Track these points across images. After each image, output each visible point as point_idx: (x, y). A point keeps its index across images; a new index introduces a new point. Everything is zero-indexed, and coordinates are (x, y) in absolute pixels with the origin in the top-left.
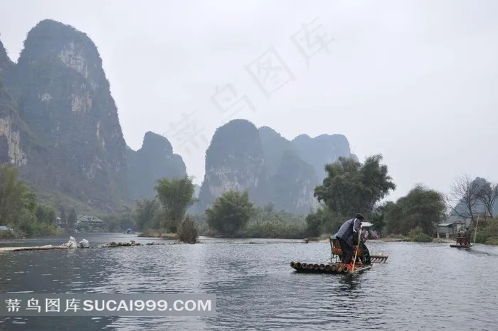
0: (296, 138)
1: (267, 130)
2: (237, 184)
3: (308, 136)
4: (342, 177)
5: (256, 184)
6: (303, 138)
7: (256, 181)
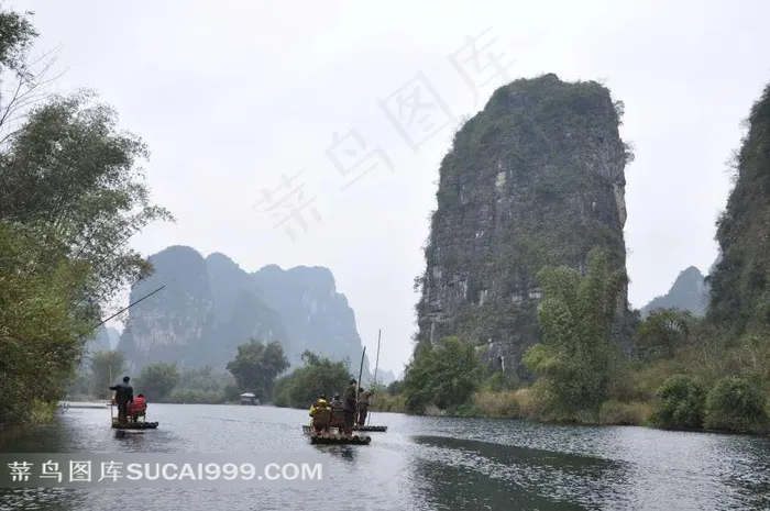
0: (262, 269)
1: (219, 258)
2: (172, 334)
3: (279, 268)
4: (248, 357)
5: (199, 335)
6: (271, 270)
7: (199, 331)
